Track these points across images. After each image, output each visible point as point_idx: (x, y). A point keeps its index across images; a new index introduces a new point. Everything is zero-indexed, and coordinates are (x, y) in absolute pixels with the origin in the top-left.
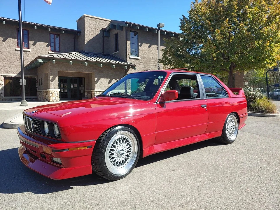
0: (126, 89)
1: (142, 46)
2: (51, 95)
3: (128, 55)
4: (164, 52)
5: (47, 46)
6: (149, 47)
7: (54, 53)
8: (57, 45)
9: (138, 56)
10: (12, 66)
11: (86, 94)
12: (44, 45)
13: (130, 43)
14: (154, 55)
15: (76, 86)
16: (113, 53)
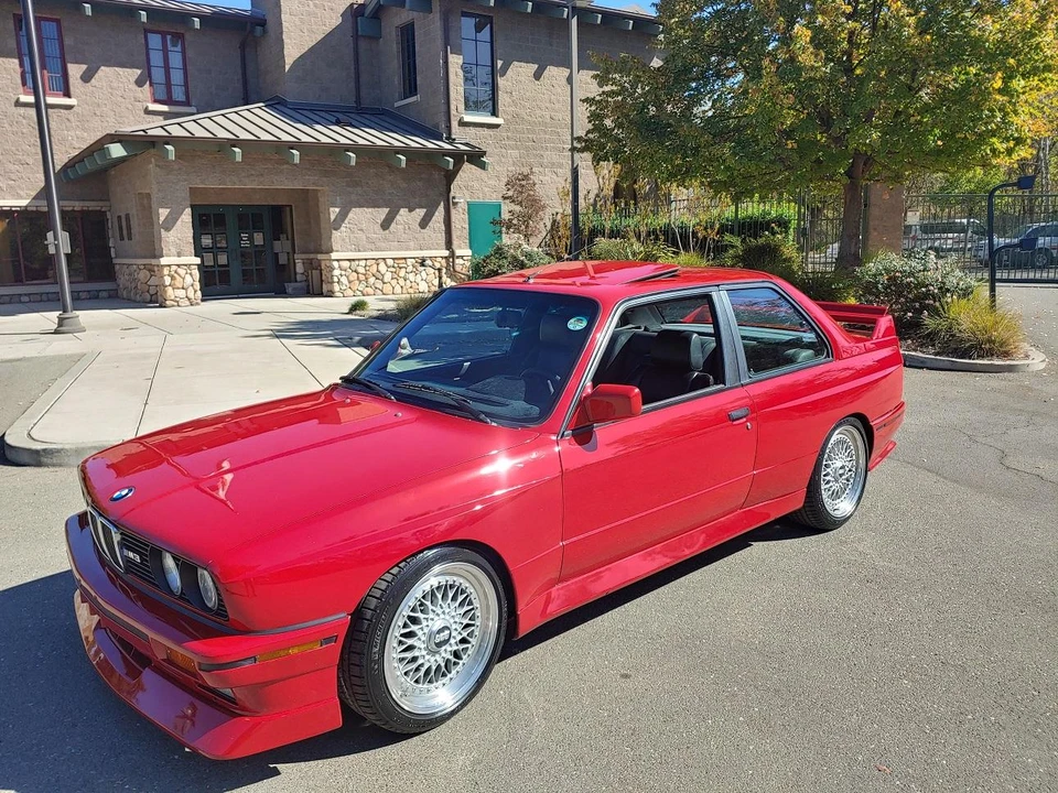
0: (449, 244)
1: (510, 72)
2: (167, 280)
3: (453, 112)
4: (593, 108)
5: (139, 83)
6: (538, 76)
7: (165, 108)
8: (177, 77)
9: (494, 113)
10: (11, 167)
11: (300, 268)
12: (124, 80)
13: (461, 62)
14: (557, 106)
15: (259, 239)
16: (396, 105)
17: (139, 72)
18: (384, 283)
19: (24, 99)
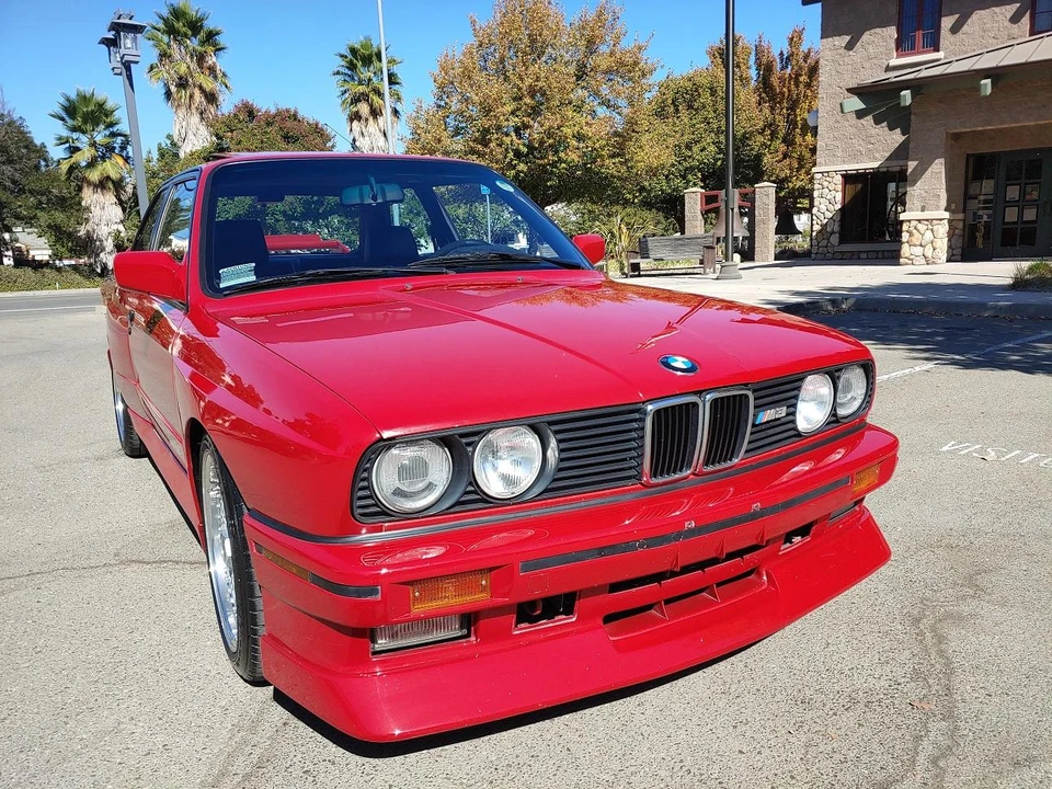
2: (905, 236)
10: (872, 131)
17: (1018, 5)
19: (894, 62)
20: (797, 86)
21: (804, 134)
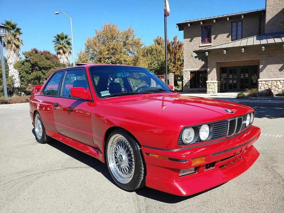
2: (208, 87)
5: (228, 37)
10: (197, 61)
12: (225, 36)
17: (228, 34)
18: (279, 89)
19: (201, 45)
20: (176, 50)
21: (178, 61)
